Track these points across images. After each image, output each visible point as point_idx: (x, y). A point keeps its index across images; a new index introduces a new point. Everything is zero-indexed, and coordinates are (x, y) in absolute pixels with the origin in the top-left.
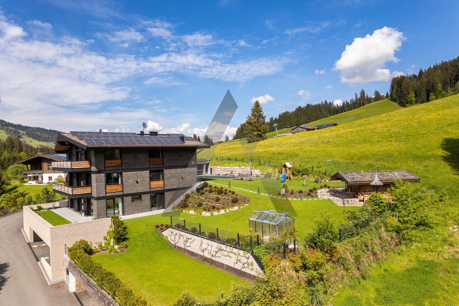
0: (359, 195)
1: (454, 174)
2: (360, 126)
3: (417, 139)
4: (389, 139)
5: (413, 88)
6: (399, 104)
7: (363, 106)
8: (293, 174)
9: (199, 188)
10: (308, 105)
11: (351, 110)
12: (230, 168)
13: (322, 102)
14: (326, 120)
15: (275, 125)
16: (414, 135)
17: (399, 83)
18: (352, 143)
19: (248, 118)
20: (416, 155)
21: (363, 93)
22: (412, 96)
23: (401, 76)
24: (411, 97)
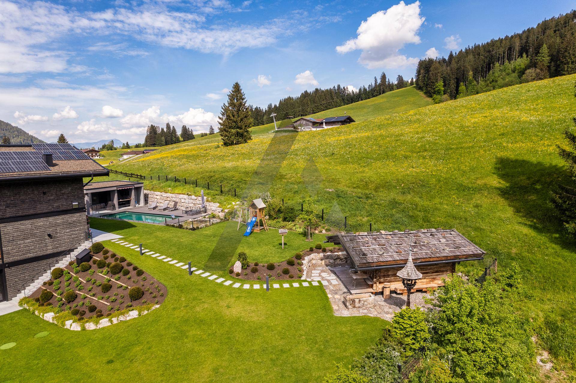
0: (375, 283)
1: (520, 223)
2: (380, 127)
3: (461, 156)
4: (421, 154)
5: (442, 75)
6: (425, 93)
7: (384, 95)
8: (271, 217)
9: (80, 257)
10: (317, 90)
11: (369, 98)
12: (173, 195)
13: (334, 87)
14: (338, 110)
15: (273, 115)
16: (457, 148)
17: (427, 68)
18: (368, 158)
19: (224, 108)
20: (462, 185)
21: (384, 77)
22: (440, 84)
23: (429, 59)
24: (439, 86)
